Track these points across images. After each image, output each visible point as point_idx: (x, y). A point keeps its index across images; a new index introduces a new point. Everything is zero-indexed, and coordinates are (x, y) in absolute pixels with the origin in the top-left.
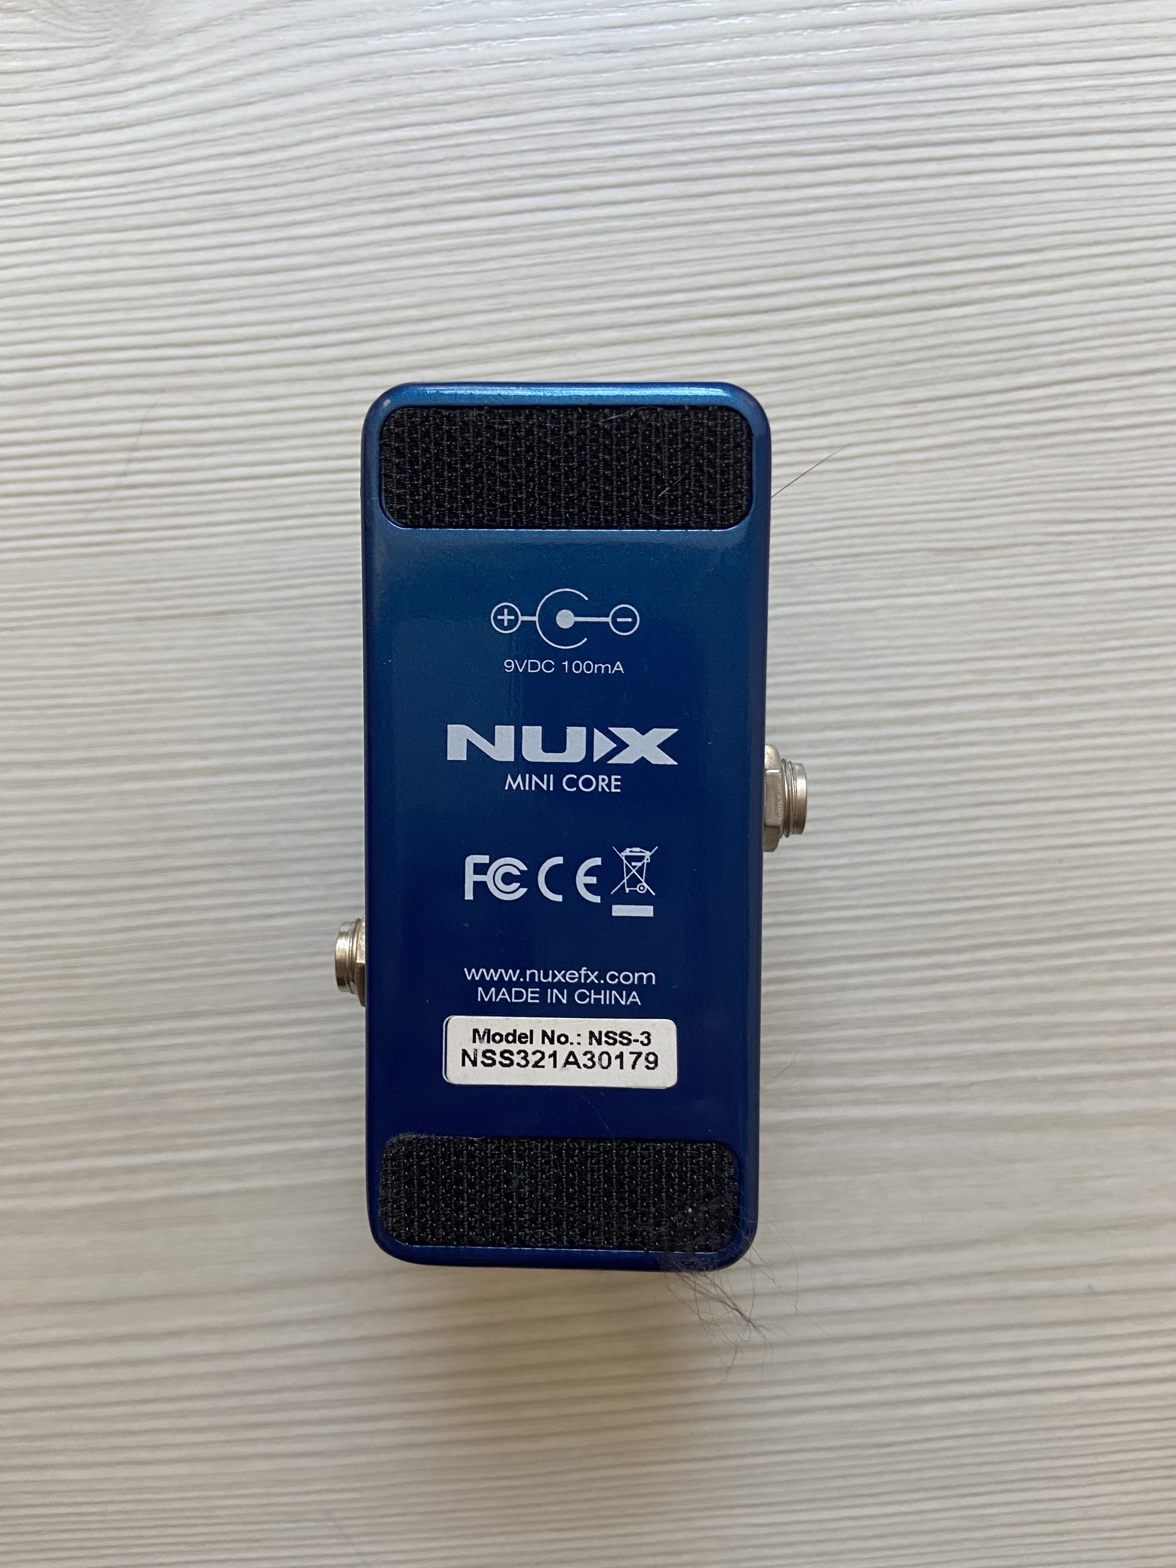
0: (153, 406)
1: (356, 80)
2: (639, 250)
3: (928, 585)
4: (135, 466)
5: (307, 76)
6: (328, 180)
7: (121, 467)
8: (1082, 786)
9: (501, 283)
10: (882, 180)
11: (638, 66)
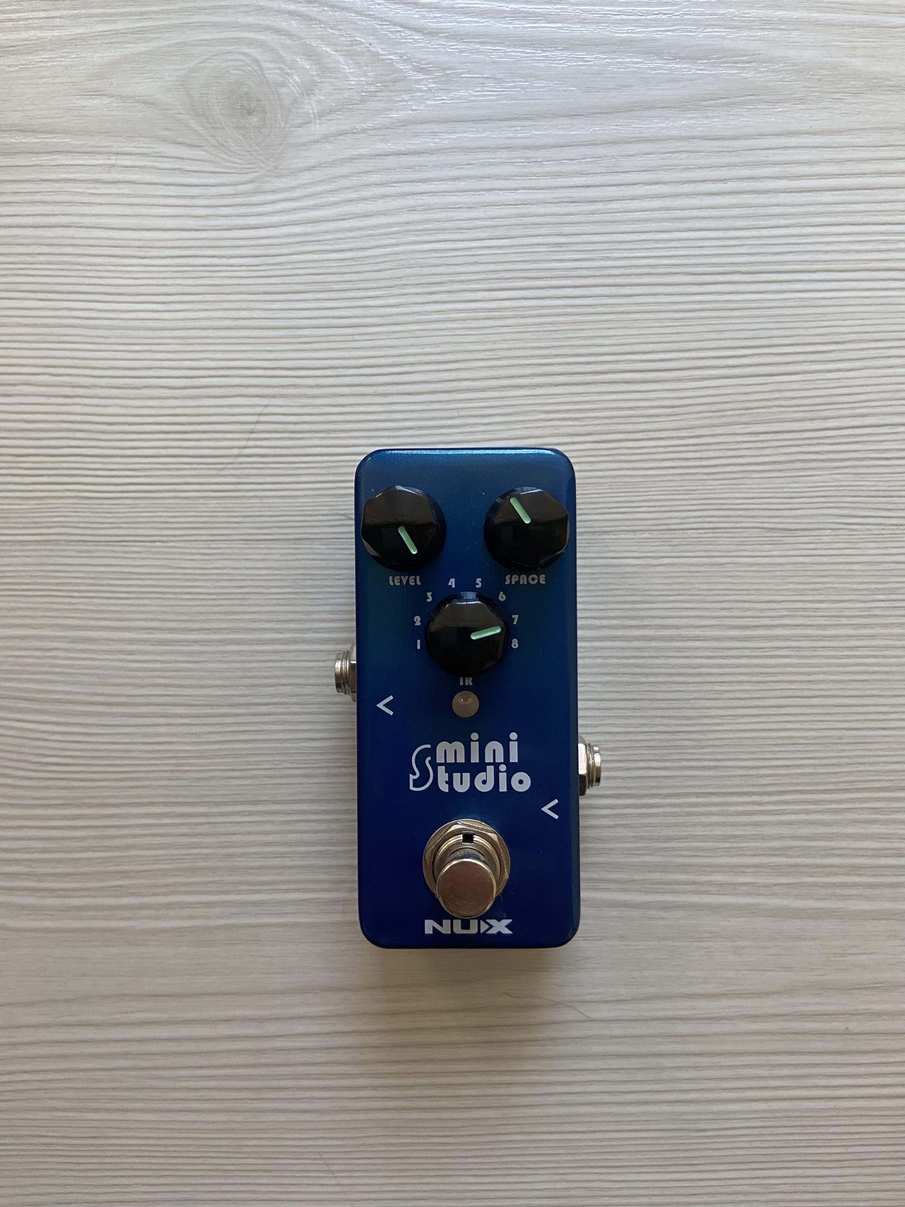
0: (267, 406)
1: (412, 209)
2: (584, 327)
3: (760, 551)
4: (251, 443)
5: (380, 205)
6: (389, 271)
7: (243, 443)
8: (856, 689)
9: (495, 342)
10: (743, 293)
11: (592, 213)
